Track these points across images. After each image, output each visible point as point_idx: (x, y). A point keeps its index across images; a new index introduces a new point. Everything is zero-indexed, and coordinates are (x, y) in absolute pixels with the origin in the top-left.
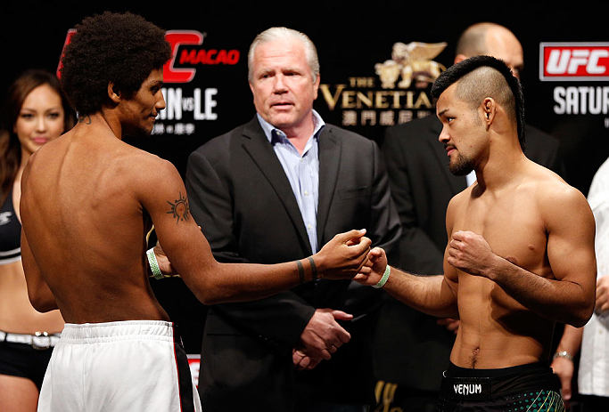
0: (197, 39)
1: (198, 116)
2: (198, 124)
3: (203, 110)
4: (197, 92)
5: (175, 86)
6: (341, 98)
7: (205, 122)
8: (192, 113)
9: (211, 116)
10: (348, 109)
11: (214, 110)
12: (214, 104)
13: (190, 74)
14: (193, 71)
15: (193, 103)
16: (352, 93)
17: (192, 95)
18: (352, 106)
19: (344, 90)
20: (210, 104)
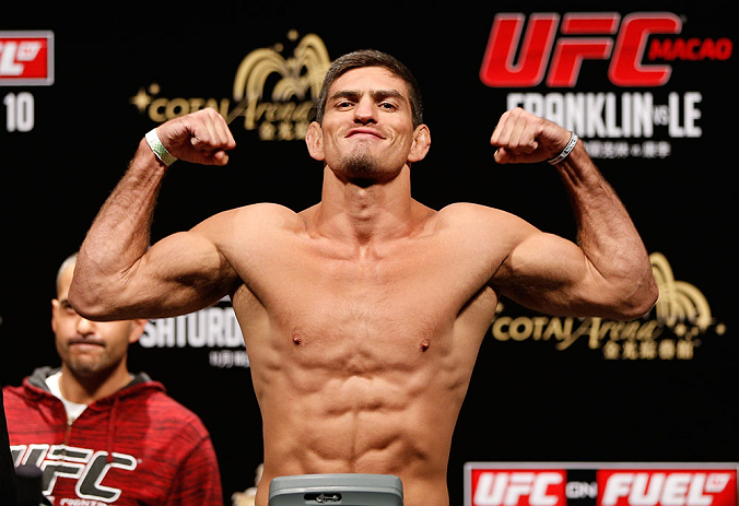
0: (673, 24)
1: (675, 131)
2: (674, 142)
3: (681, 123)
4: (674, 99)
7: (685, 140)
8: (666, 128)
9: (693, 131)
11: (697, 123)
12: (697, 114)
13: (661, 74)
14: (667, 70)
15: (668, 114)
17: (666, 103)
20: (692, 114)
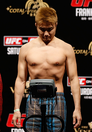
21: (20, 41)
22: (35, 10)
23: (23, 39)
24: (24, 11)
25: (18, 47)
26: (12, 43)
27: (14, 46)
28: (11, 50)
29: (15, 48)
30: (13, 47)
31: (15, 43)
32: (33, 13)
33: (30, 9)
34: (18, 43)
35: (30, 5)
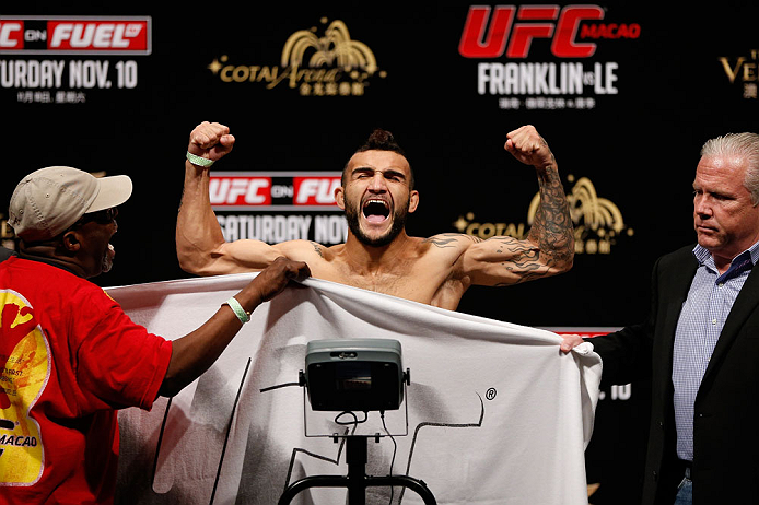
0: (599, 13)
2: (598, 98)
3: (603, 85)
4: (598, 67)
5: (575, 61)
6: (742, 70)
7: (607, 96)
8: (593, 87)
9: (611, 90)
10: (748, 82)
12: (614, 78)
13: (589, 49)
14: (593, 46)
16: (753, 66)
17: (593, 70)
18: (753, 78)
19: (744, 63)
20: (611, 78)
21: (260, 191)
22: (321, 72)
23: (275, 182)
24: (278, 75)
25: (255, 214)
26: (232, 199)
27: (240, 209)
28: (228, 227)
29: (243, 219)
30: (237, 214)
31: (241, 199)
32: (312, 84)
33: (299, 69)
34: (253, 198)
35: (299, 51)
